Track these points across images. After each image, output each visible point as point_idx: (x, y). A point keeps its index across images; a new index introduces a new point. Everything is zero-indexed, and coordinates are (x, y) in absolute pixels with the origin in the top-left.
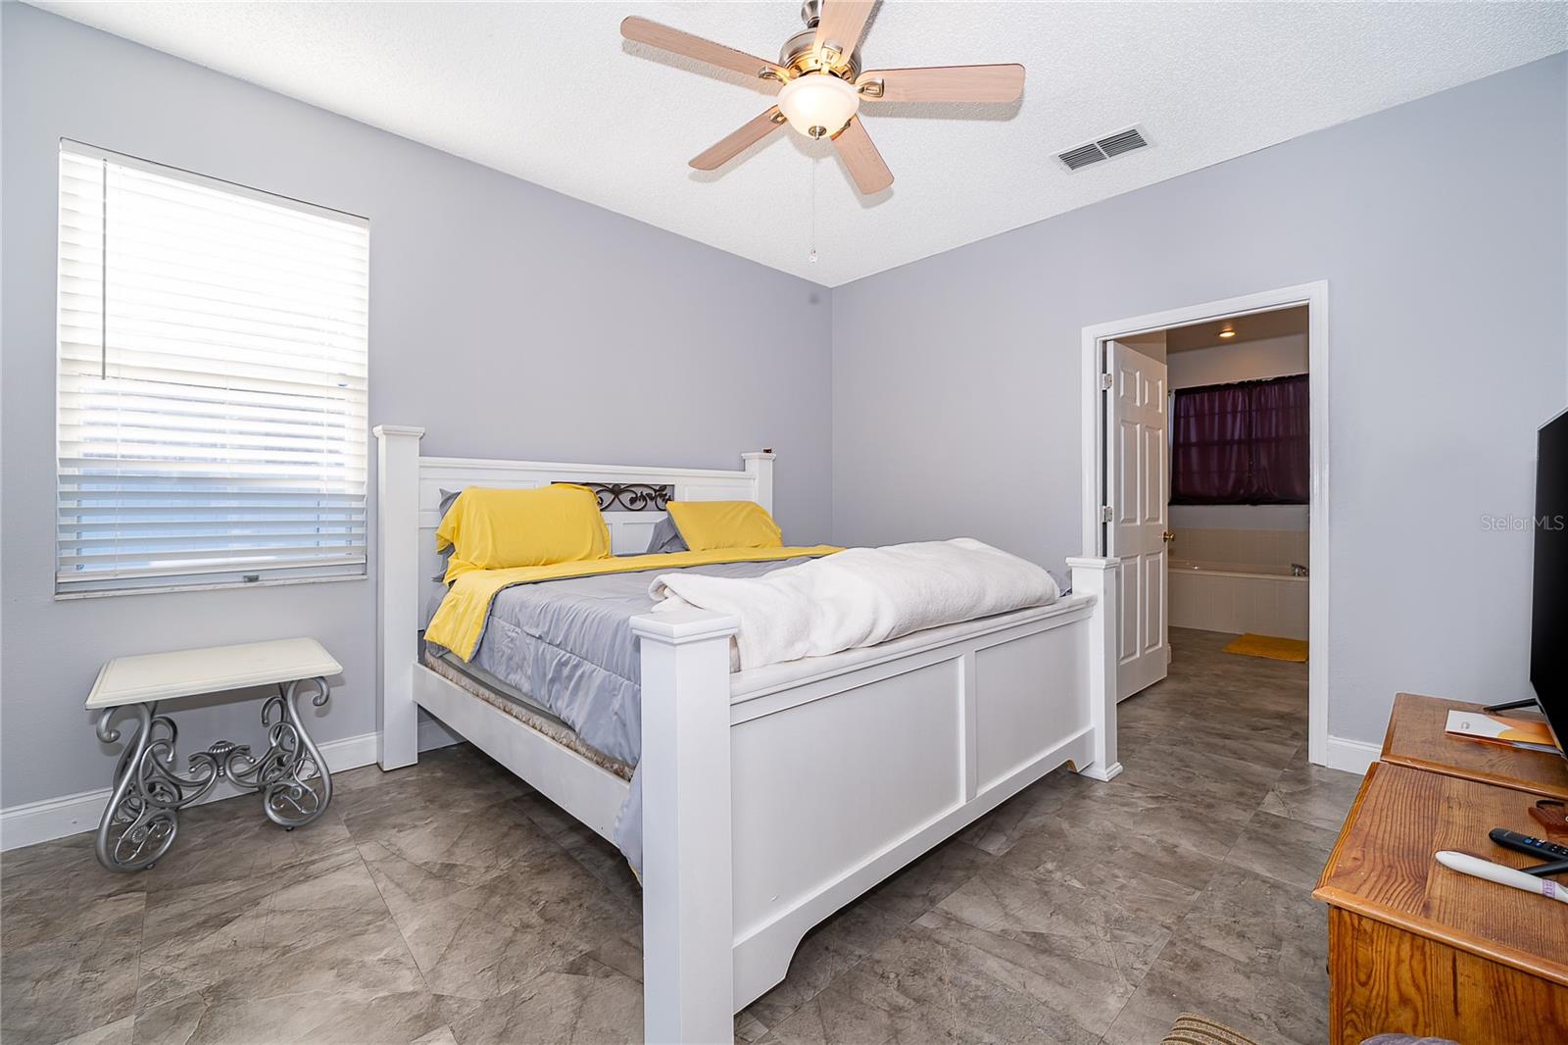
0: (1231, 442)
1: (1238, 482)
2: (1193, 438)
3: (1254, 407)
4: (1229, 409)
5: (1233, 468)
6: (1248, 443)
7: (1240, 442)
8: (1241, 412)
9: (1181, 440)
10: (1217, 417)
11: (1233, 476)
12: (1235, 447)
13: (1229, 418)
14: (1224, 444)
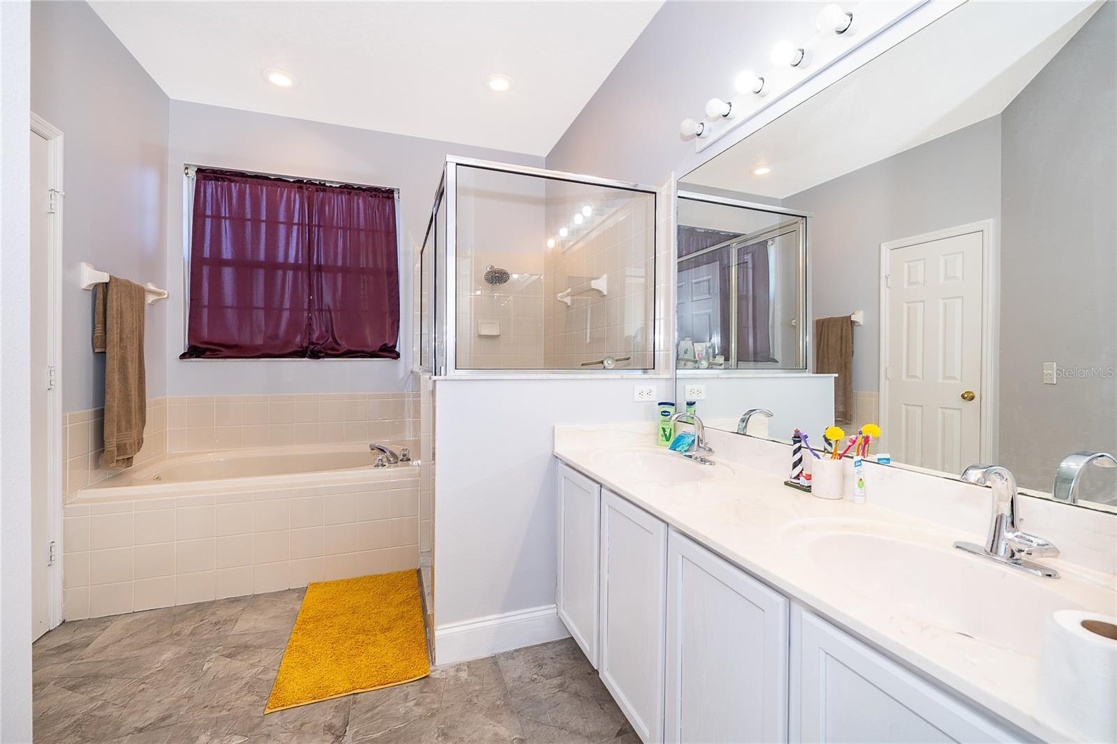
0: (285, 266)
1: (293, 325)
2: (227, 254)
3: (315, 221)
4: (282, 217)
5: (287, 304)
6: (310, 270)
7: (296, 267)
8: (298, 224)
9: (207, 253)
10: (263, 226)
11: (286, 315)
12: (290, 274)
13: (282, 230)
14: (272, 266)
